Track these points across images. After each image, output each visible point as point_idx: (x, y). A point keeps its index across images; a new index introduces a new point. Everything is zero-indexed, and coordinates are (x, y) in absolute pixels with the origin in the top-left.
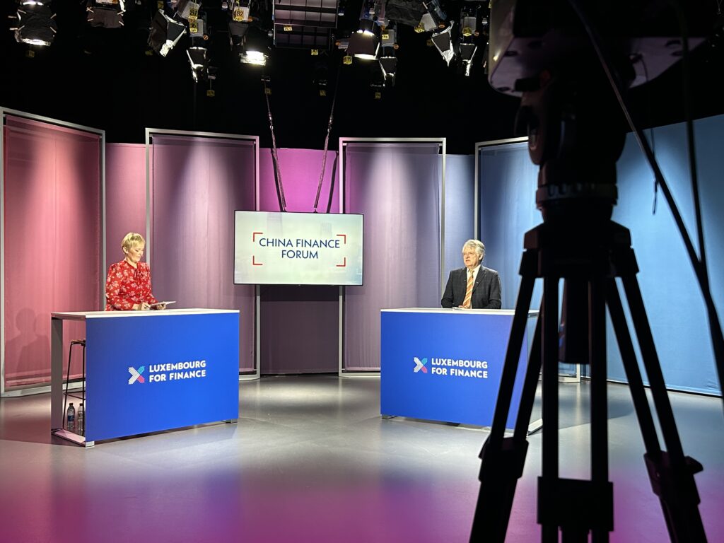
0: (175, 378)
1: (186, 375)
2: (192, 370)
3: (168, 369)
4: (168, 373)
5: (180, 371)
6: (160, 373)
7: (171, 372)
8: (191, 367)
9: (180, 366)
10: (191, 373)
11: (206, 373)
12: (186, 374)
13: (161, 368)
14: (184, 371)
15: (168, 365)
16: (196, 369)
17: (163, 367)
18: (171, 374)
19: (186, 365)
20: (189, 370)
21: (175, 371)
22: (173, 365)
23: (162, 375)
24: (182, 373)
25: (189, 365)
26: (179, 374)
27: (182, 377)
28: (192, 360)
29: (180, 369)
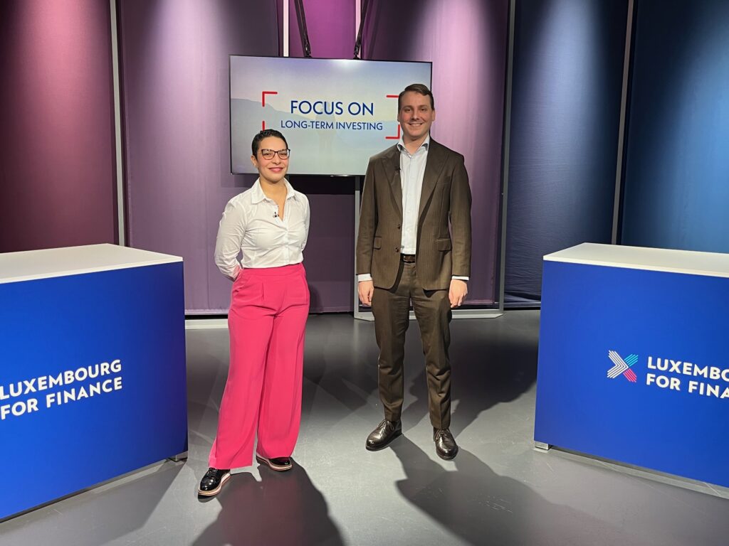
0: (59, 403)
1: (83, 393)
2: (94, 382)
3: (41, 388)
4: (40, 396)
5: (67, 388)
6: (24, 398)
7: (49, 391)
8: (92, 376)
9: (69, 377)
10: (92, 388)
11: (123, 383)
12: (82, 390)
13: (24, 387)
14: (76, 385)
15: (40, 379)
16: (101, 379)
17: (30, 386)
18: (48, 397)
19: (81, 374)
20: (88, 383)
21: (56, 388)
22: (51, 379)
23: (29, 401)
24: (73, 390)
25: (88, 372)
26: (66, 394)
27: (73, 397)
28: (93, 361)
29: (67, 382)
